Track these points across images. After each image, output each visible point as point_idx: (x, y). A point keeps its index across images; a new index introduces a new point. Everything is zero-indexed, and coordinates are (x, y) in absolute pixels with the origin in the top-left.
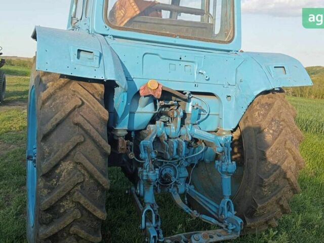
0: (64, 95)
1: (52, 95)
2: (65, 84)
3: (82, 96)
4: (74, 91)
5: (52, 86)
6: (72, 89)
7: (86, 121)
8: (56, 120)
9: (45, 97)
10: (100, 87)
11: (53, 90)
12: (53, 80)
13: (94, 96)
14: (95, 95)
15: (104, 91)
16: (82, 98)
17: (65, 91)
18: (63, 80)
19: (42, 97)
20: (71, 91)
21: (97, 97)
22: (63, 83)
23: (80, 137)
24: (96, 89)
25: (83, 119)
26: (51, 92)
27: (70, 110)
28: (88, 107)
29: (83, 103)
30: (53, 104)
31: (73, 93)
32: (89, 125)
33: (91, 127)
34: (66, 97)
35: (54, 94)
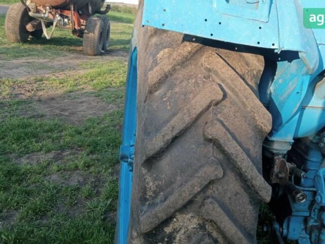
0: (190, 77)
1: (167, 77)
2: (193, 55)
3: (223, 81)
4: (209, 70)
5: (169, 57)
6: (206, 65)
7: (229, 135)
8: (172, 131)
9: (156, 80)
10: (256, 62)
11: (170, 67)
12: (170, 46)
13: (244, 79)
14: (246, 77)
15: (262, 69)
16: (223, 85)
17: (191, 68)
18: (189, 47)
19: (149, 80)
20: (202, 68)
21: (250, 83)
22: (190, 53)
23: (216, 169)
24: (247, 64)
25: (224, 130)
26: (166, 70)
27: (201, 110)
28: (233, 103)
29: (225, 95)
30: (169, 94)
31: (207, 73)
32: (234, 143)
33: (239, 147)
34: (194, 81)
35: (171, 75)
